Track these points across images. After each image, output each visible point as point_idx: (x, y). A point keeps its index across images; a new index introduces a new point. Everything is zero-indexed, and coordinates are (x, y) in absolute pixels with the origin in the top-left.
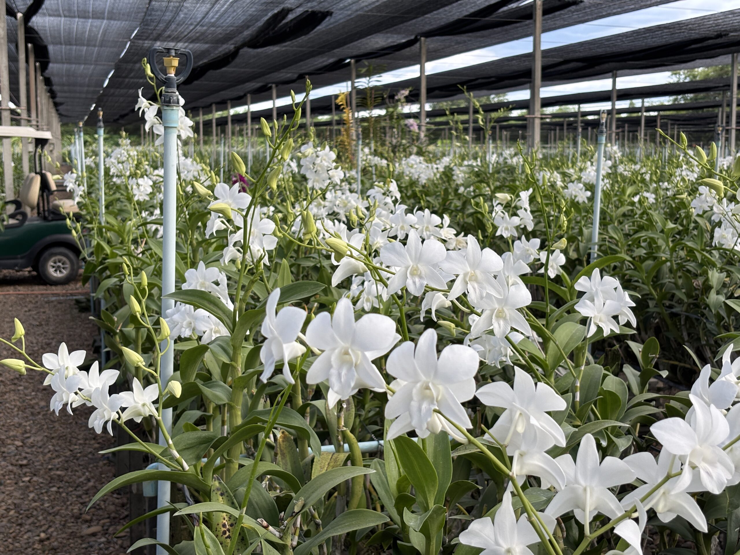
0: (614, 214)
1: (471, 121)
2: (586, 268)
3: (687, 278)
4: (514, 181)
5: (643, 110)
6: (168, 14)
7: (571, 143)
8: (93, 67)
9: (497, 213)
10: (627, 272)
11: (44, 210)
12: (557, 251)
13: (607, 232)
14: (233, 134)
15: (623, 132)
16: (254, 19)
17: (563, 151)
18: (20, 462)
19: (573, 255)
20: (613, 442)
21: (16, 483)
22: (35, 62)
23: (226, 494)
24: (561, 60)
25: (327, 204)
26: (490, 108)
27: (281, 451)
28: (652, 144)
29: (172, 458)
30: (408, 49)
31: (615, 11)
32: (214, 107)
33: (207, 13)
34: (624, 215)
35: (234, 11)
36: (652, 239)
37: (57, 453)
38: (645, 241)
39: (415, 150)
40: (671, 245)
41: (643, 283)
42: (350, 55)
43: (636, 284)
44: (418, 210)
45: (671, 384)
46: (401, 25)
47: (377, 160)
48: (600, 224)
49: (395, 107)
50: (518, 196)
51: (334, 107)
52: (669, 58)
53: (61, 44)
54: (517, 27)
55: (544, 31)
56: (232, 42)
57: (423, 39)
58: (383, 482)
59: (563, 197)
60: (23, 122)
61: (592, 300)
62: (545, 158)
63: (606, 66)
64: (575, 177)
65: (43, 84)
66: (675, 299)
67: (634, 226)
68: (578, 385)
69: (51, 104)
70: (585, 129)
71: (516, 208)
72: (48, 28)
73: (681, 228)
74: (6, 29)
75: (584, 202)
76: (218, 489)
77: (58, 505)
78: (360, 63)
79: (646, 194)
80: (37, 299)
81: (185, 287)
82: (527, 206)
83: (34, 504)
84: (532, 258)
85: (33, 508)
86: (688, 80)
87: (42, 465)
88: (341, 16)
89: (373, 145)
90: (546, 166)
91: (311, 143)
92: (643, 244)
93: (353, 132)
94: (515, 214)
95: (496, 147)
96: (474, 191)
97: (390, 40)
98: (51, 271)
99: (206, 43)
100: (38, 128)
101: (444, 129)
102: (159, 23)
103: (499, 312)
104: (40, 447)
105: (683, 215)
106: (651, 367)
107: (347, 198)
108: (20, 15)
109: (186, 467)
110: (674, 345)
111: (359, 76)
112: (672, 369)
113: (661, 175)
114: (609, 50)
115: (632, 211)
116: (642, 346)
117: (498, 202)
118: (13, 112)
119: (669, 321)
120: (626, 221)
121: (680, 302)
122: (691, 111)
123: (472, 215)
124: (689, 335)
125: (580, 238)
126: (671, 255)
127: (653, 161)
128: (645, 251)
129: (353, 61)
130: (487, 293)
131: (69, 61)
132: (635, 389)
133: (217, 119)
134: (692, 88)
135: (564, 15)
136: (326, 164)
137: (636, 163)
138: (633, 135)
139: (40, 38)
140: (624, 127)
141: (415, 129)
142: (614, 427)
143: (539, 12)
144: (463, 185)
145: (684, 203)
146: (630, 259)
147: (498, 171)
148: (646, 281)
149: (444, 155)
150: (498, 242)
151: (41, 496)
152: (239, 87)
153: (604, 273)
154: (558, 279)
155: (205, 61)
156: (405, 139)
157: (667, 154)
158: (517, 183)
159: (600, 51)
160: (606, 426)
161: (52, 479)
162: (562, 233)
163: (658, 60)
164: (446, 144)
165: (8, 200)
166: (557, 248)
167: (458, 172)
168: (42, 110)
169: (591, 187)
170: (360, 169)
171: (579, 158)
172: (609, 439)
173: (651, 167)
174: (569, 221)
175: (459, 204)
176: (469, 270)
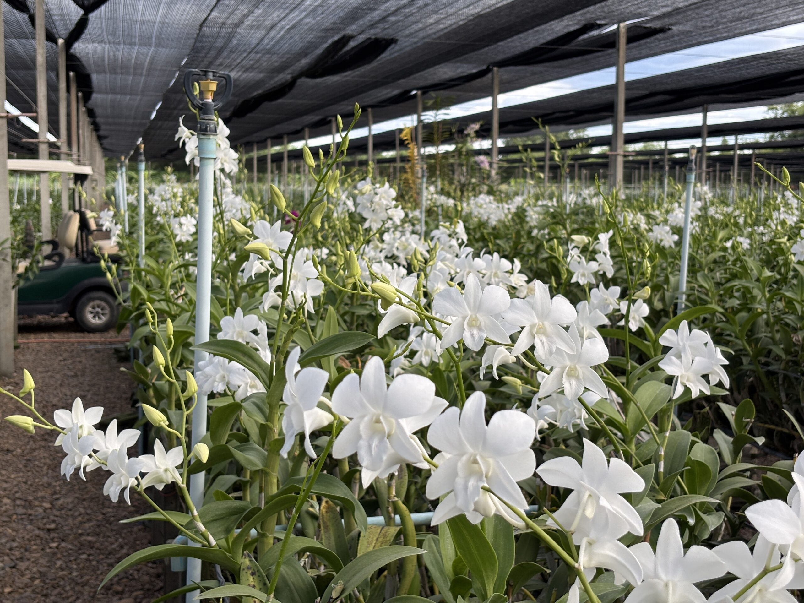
0: (704, 261)
1: (547, 158)
2: (673, 320)
3: (785, 332)
4: (593, 223)
5: (737, 147)
6: (220, 40)
7: (657, 183)
8: (139, 98)
9: (572, 257)
10: (719, 325)
11: (83, 252)
12: (640, 301)
13: (696, 280)
14: (289, 171)
15: (714, 171)
16: (312, 46)
17: (648, 192)
18: (48, 526)
19: (658, 305)
20: (702, 519)
21: (43, 549)
22: (77, 92)
23: (257, 574)
24: (646, 92)
25: (384, 246)
26: (567, 145)
27: (324, 523)
28: (746, 186)
29: (198, 532)
30: (479, 80)
31: (706, 39)
32: (269, 142)
33: (262, 39)
34: (715, 262)
35: (291, 38)
36: (747, 288)
37: (88, 517)
38: (738, 290)
39: (485, 188)
40: (768, 295)
41: (736, 337)
42: (417, 86)
43: (728, 338)
44: (484, 253)
45: (767, 450)
46: (472, 54)
47: (442, 199)
48: (689, 271)
49: (464, 142)
50: (597, 238)
51: (397, 142)
52: (766, 91)
53: (105, 72)
54: (598, 57)
55: (629, 60)
56: (289, 71)
57: (495, 69)
58: (437, 562)
59: (647, 241)
60: (62, 156)
61: (679, 357)
62: (628, 199)
63: (695, 100)
64: (661, 219)
65: (86, 116)
66: (772, 356)
67: (726, 273)
68: (662, 453)
69: (95, 138)
70: (672, 168)
71: (595, 252)
72: (90, 55)
73: (778, 277)
74: (45, 55)
75: (671, 247)
76: (248, 568)
77: (87, 574)
78: (427, 95)
79: (740, 239)
80: (73, 348)
81: (220, 336)
82: (607, 250)
83: (61, 573)
84: (611, 308)
85: (60, 577)
86: (786, 115)
87: (71, 529)
88: (406, 44)
89: (439, 184)
90: (628, 207)
91: (369, 179)
92: (736, 294)
93: (418, 168)
94: (595, 260)
95: (574, 187)
96: (549, 234)
97: (460, 70)
98: (89, 317)
99: (261, 72)
100: (79, 162)
101: (518, 167)
102: (210, 50)
103: (571, 370)
104: (70, 510)
105: (781, 262)
106: (745, 433)
107: (407, 240)
108: (61, 41)
109: (213, 542)
110: (770, 407)
111: (426, 109)
112: (768, 434)
113: (756, 218)
114: (699, 82)
115: (724, 257)
116: (735, 409)
117: (573, 245)
118: (52, 145)
119: (764, 380)
120: (717, 269)
121: (778, 358)
122: (788, 150)
123: (545, 260)
124: (787, 395)
125: (666, 287)
126: (768, 306)
127: (748, 202)
128: (738, 302)
129: (419, 93)
130: (557, 348)
131: (113, 91)
132: (727, 457)
133: (272, 155)
134: (790, 124)
135: (650, 43)
136: (385, 202)
137: (728, 205)
138: (725, 175)
139: (83, 66)
140: (715, 166)
141: (486, 166)
142: (702, 504)
143: (623, 40)
144: (535, 227)
145: (782, 249)
146: (722, 310)
147: (575, 212)
148: (739, 335)
149: (516, 194)
150: (575, 290)
151: (69, 564)
152: (296, 120)
153: (693, 326)
154: (641, 333)
155: (260, 91)
156: (476, 177)
157: (763, 196)
158: (597, 225)
159: (690, 83)
160: (694, 502)
161: (82, 545)
162: (646, 280)
163: (753, 93)
164: (520, 183)
165: (44, 239)
166: (639, 297)
167: (532, 213)
168: (84, 144)
169: (678, 231)
170: (424, 209)
171: (666, 199)
172: (697, 516)
173: (746, 208)
174: (654, 268)
175: (532, 247)
176: (536, 321)
